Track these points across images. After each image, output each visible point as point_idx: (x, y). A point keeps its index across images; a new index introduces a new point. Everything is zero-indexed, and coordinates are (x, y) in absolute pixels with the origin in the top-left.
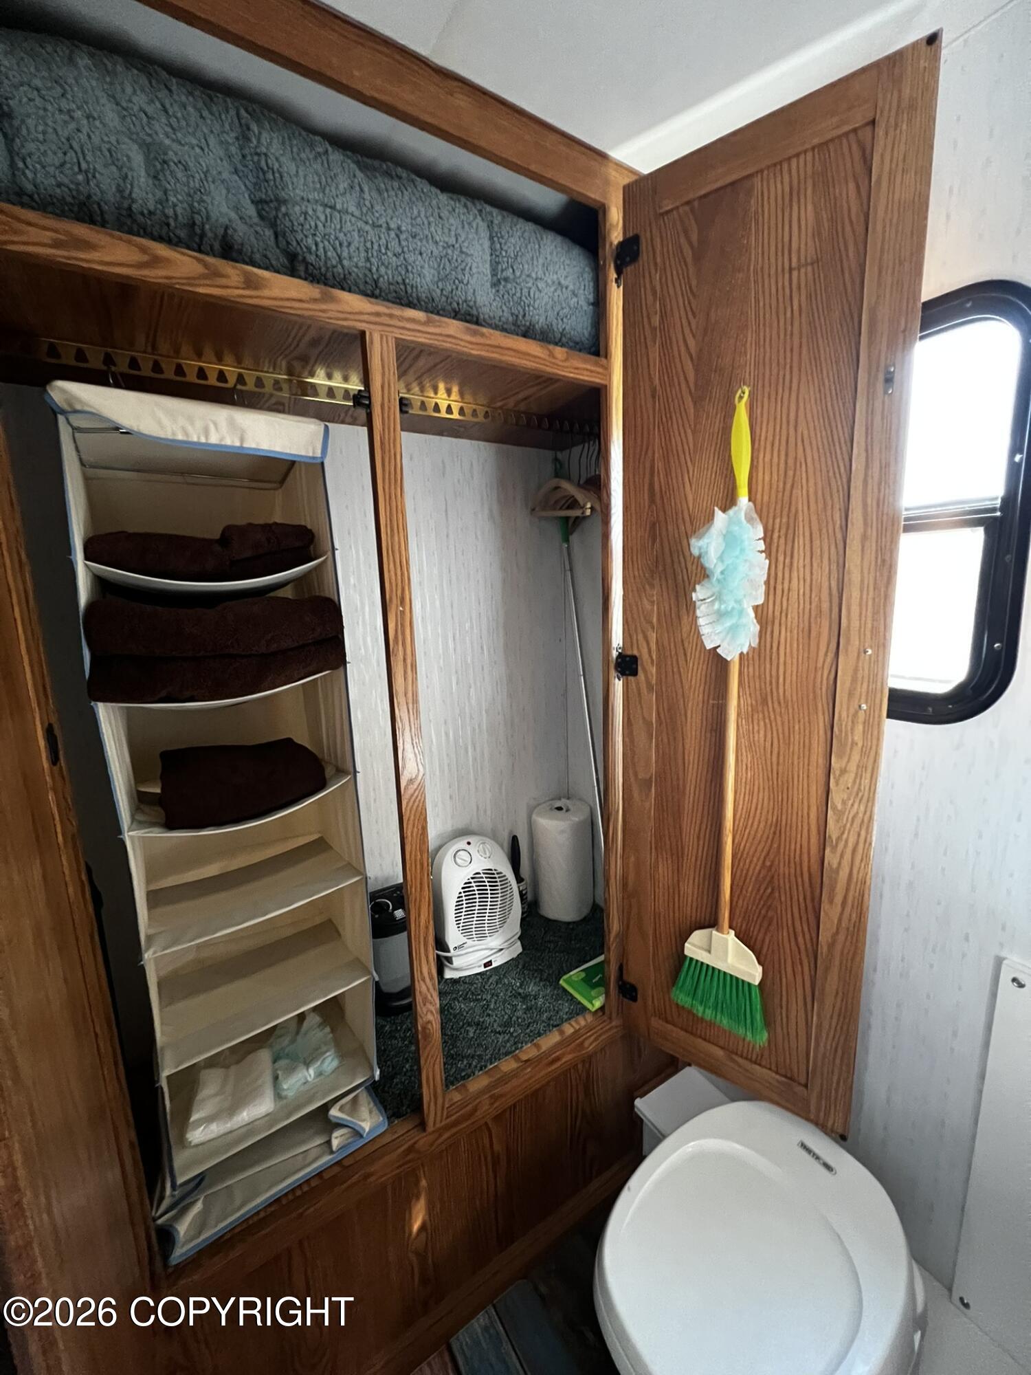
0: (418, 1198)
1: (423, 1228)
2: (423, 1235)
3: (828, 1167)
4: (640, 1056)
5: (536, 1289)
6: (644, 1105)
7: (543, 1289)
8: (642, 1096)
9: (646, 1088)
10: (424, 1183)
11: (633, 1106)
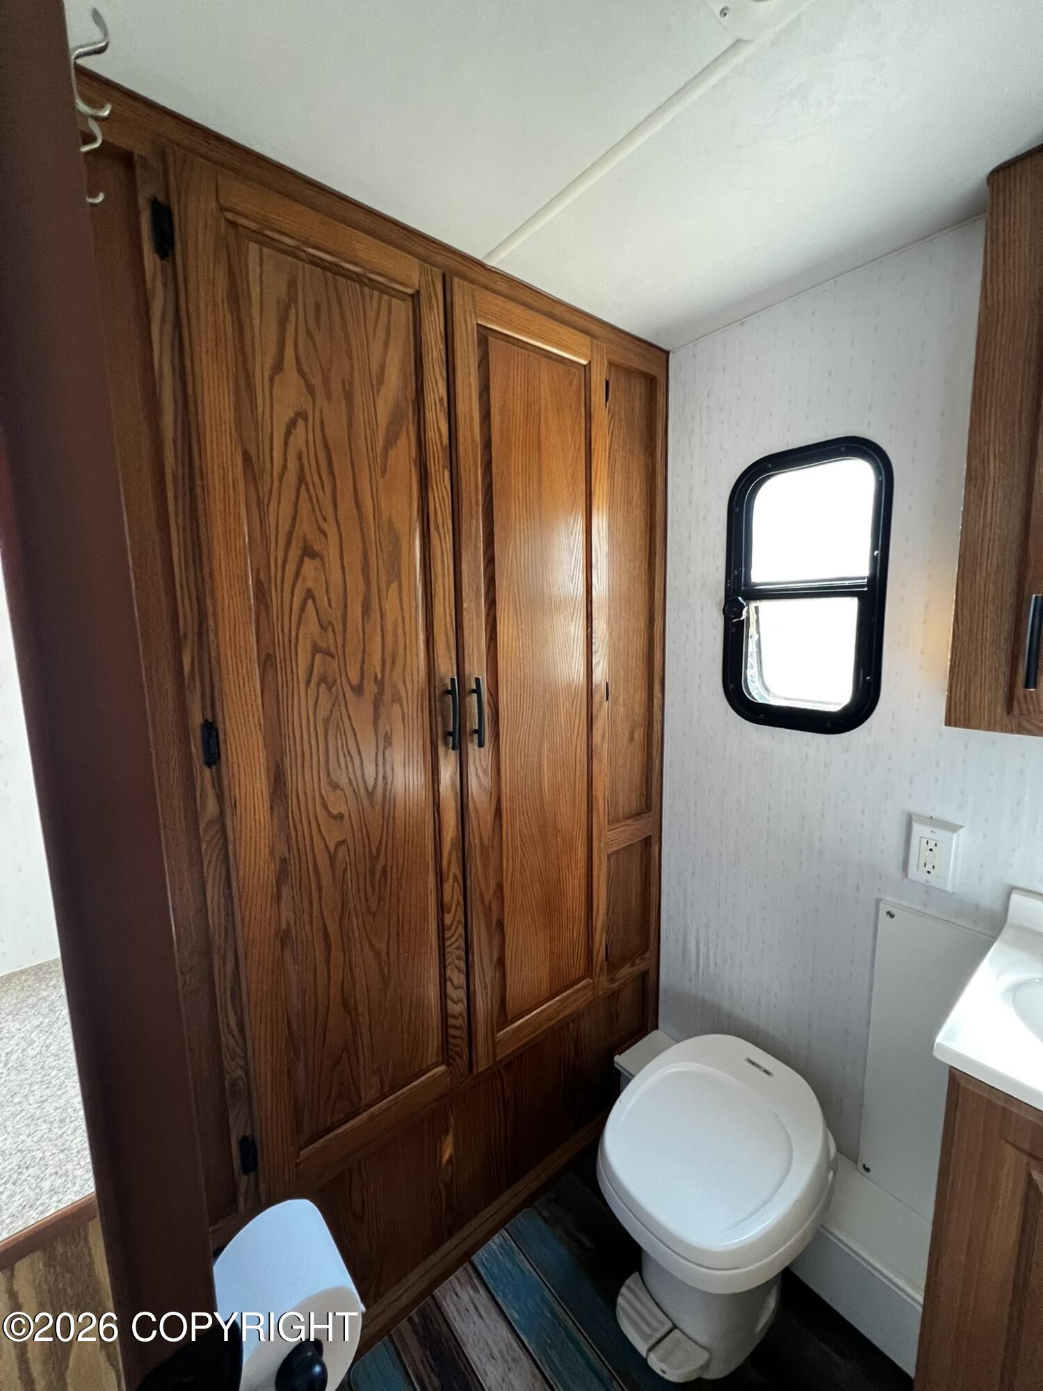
0: (447, 1132)
1: (450, 1160)
2: (450, 1168)
3: (767, 1072)
4: (617, 1020)
5: (540, 1213)
6: (621, 1060)
7: (546, 1214)
8: (620, 1054)
9: (623, 1047)
10: (452, 1120)
11: (612, 1062)
